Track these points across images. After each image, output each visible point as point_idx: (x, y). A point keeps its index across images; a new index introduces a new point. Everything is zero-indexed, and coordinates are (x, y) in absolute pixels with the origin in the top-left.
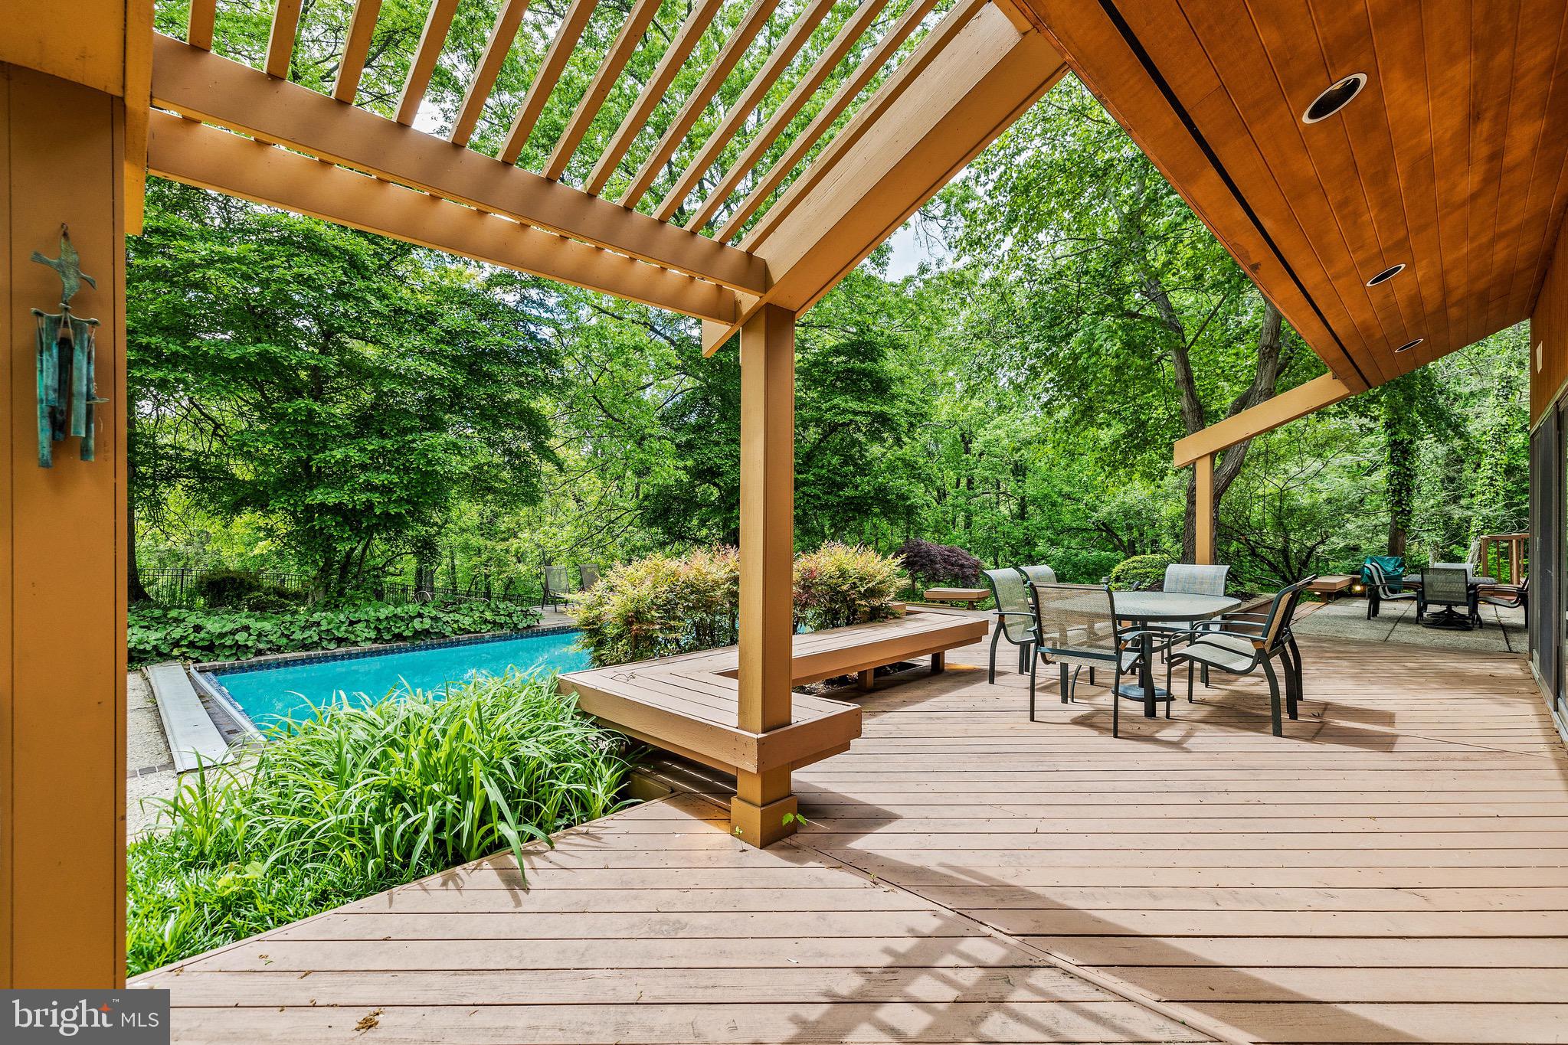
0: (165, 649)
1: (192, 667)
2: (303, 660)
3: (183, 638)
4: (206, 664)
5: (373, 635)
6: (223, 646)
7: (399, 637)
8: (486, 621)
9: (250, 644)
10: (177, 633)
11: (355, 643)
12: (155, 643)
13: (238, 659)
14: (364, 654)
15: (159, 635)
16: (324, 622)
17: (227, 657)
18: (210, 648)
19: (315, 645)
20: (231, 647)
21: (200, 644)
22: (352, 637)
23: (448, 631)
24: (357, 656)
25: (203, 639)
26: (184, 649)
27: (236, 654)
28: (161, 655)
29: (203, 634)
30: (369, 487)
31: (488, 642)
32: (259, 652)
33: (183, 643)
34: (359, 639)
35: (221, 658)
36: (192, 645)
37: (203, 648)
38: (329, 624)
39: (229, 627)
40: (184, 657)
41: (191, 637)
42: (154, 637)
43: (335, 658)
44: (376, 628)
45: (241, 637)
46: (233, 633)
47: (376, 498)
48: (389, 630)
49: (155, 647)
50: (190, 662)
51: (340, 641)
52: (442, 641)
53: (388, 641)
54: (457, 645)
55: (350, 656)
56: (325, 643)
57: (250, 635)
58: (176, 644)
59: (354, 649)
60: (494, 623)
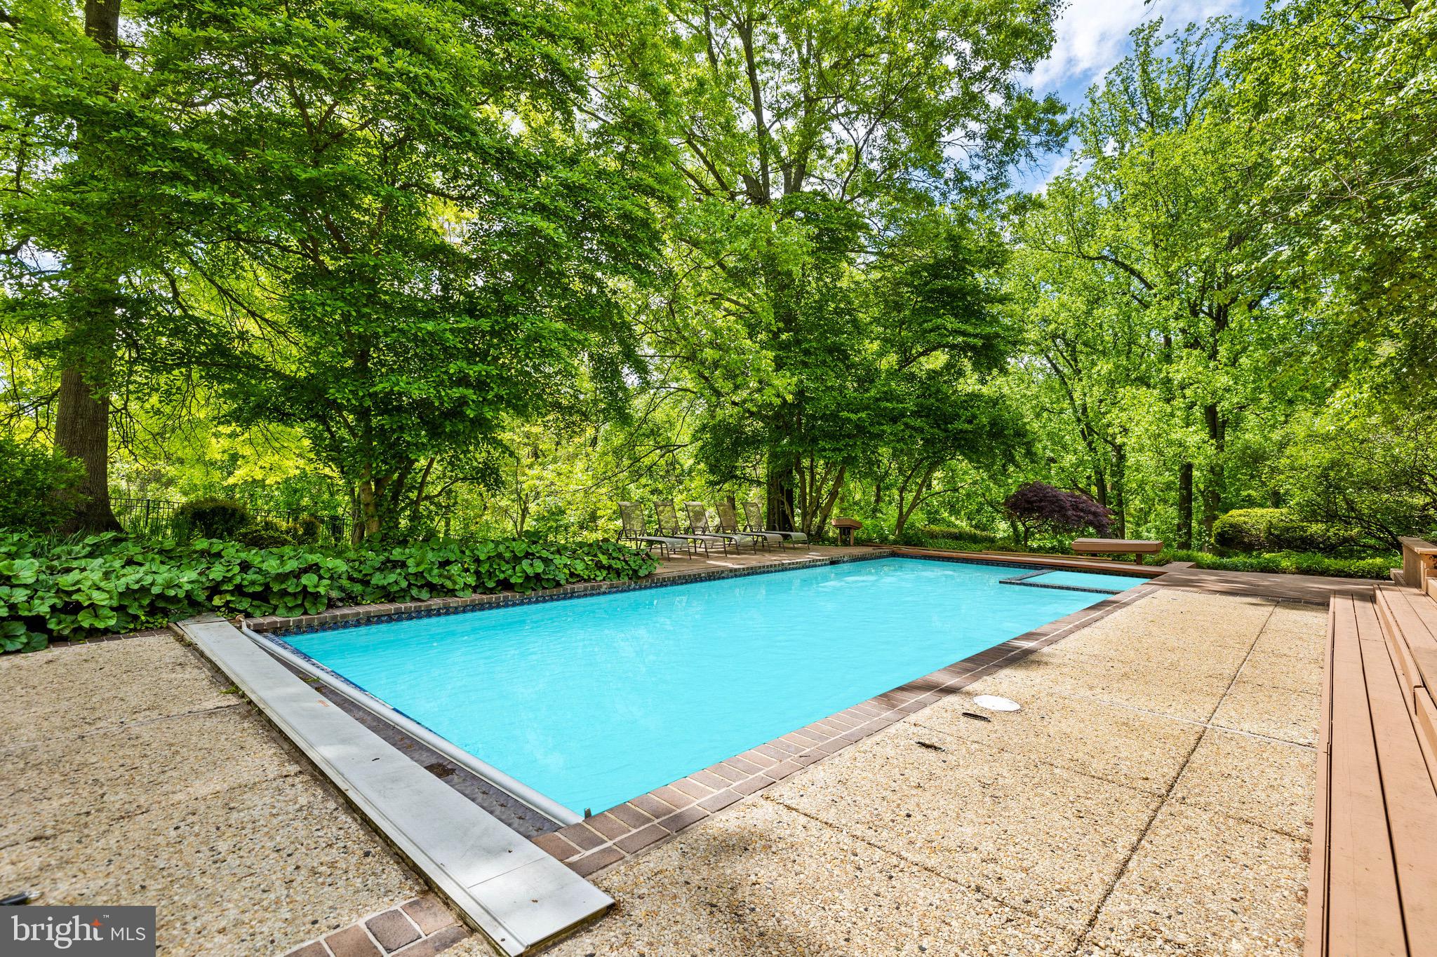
0: (201, 596)
1: (244, 624)
2: (389, 615)
3: (227, 580)
4: (261, 620)
5: (471, 580)
6: (284, 593)
7: (506, 585)
8: (600, 566)
9: (322, 590)
10: (217, 572)
11: (452, 593)
12: (188, 587)
13: (305, 613)
14: (465, 609)
15: (193, 575)
16: (410, 562)
17: (290, 609)
18: (263, 596)
19: (403, 594)
20: (295, 595)
21: (251, 590)
22: (449, 584)
23: (561, 577)
24: (456, 611)
25: (253, 583)
26: (229, 598)
27: (302, 605)
28: (195, 606)
29: (251, 576)
30: (463, 381)
31: (604, 593)
32: (331, 604)
33: (225, 587)
34: (457, 587)
35: (281, 611)
36: (239, 590)
37: (254, 596)
38: (418, 565)
39: (291, 565)
40: (230, 610)
41: (238, 580)
42: (187, 577)
43: (429, 613)
44: (477, 573)
45: (309, 580)
46: (297, 575)
47: (470, 394)
48: (490, 574)
49: (189, 595)
50: (240, 617)
51: (433, 588)
52: (555, 591)
53: (491, 591)
54: (571, 598)
55: (448, 611)
56: (414, 592)
57: (321, 578)
58: (215, 589)
59: (453, 602)
60: (609, 568)
